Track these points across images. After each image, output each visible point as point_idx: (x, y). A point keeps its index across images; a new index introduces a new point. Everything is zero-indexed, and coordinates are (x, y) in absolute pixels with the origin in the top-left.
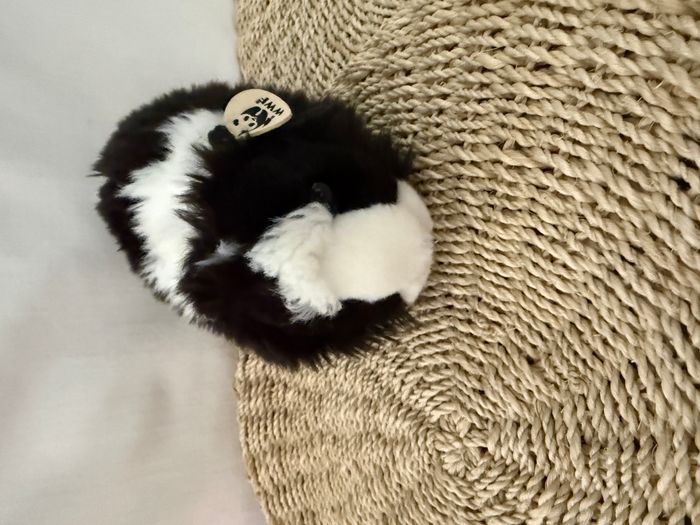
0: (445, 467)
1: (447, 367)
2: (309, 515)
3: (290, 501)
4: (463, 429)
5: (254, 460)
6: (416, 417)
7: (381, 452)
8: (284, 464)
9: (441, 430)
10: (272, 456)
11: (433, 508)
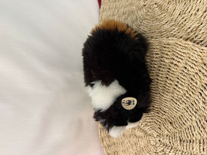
0: (151, 143)
1: (152, 122)
2: (116, 152)
3: (111, 149)
4: (155, 136)
5: (102, 139)
6: (145, 132)
7: (136, 139)
8: (110, 140)
9: (150, 135)
10: (107, 138)
11: (148, 152)
